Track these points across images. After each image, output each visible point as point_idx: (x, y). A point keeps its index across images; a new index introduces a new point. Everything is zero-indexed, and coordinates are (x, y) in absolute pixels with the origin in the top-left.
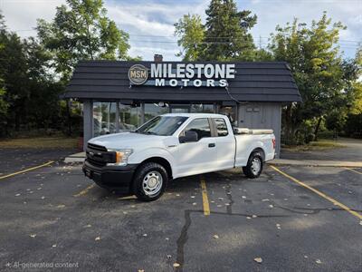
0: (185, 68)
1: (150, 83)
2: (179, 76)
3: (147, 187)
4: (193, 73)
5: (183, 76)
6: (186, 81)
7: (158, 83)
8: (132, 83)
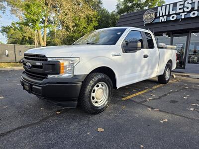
0: (184, 4)
1: (156, 21)
2: (178, 11)
3: (95, 100)
4: (190, 7)
5: (182, 11)
6: (183, 14)
7: (162, 19)
8: (145, 23)
